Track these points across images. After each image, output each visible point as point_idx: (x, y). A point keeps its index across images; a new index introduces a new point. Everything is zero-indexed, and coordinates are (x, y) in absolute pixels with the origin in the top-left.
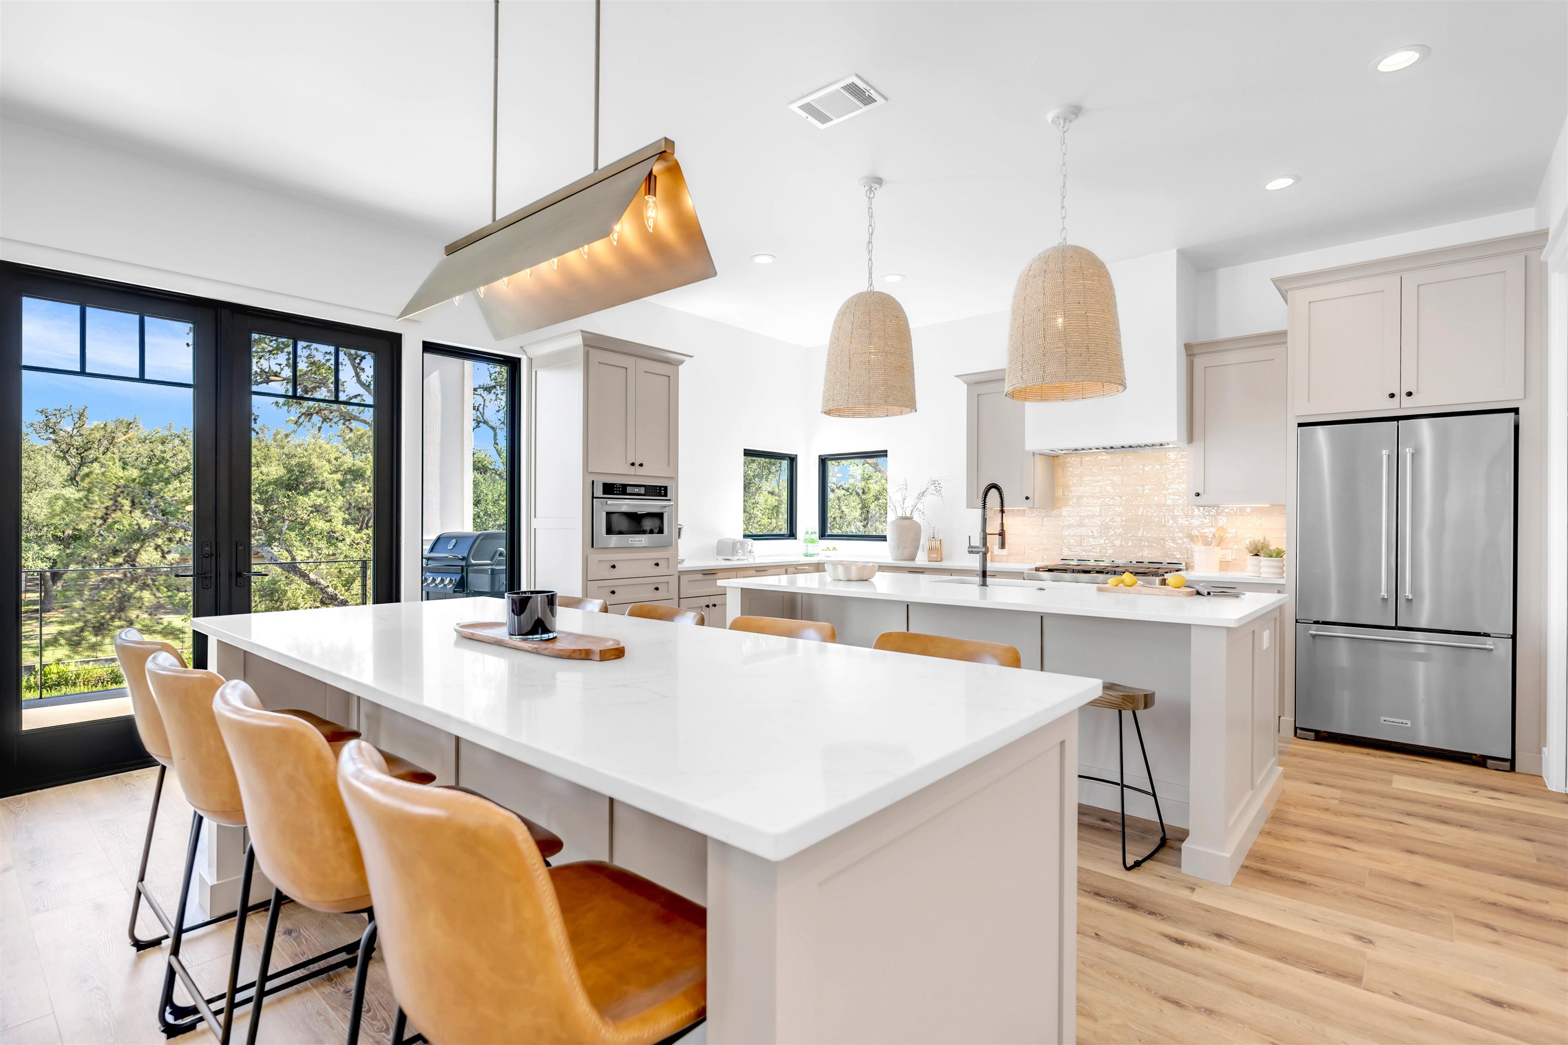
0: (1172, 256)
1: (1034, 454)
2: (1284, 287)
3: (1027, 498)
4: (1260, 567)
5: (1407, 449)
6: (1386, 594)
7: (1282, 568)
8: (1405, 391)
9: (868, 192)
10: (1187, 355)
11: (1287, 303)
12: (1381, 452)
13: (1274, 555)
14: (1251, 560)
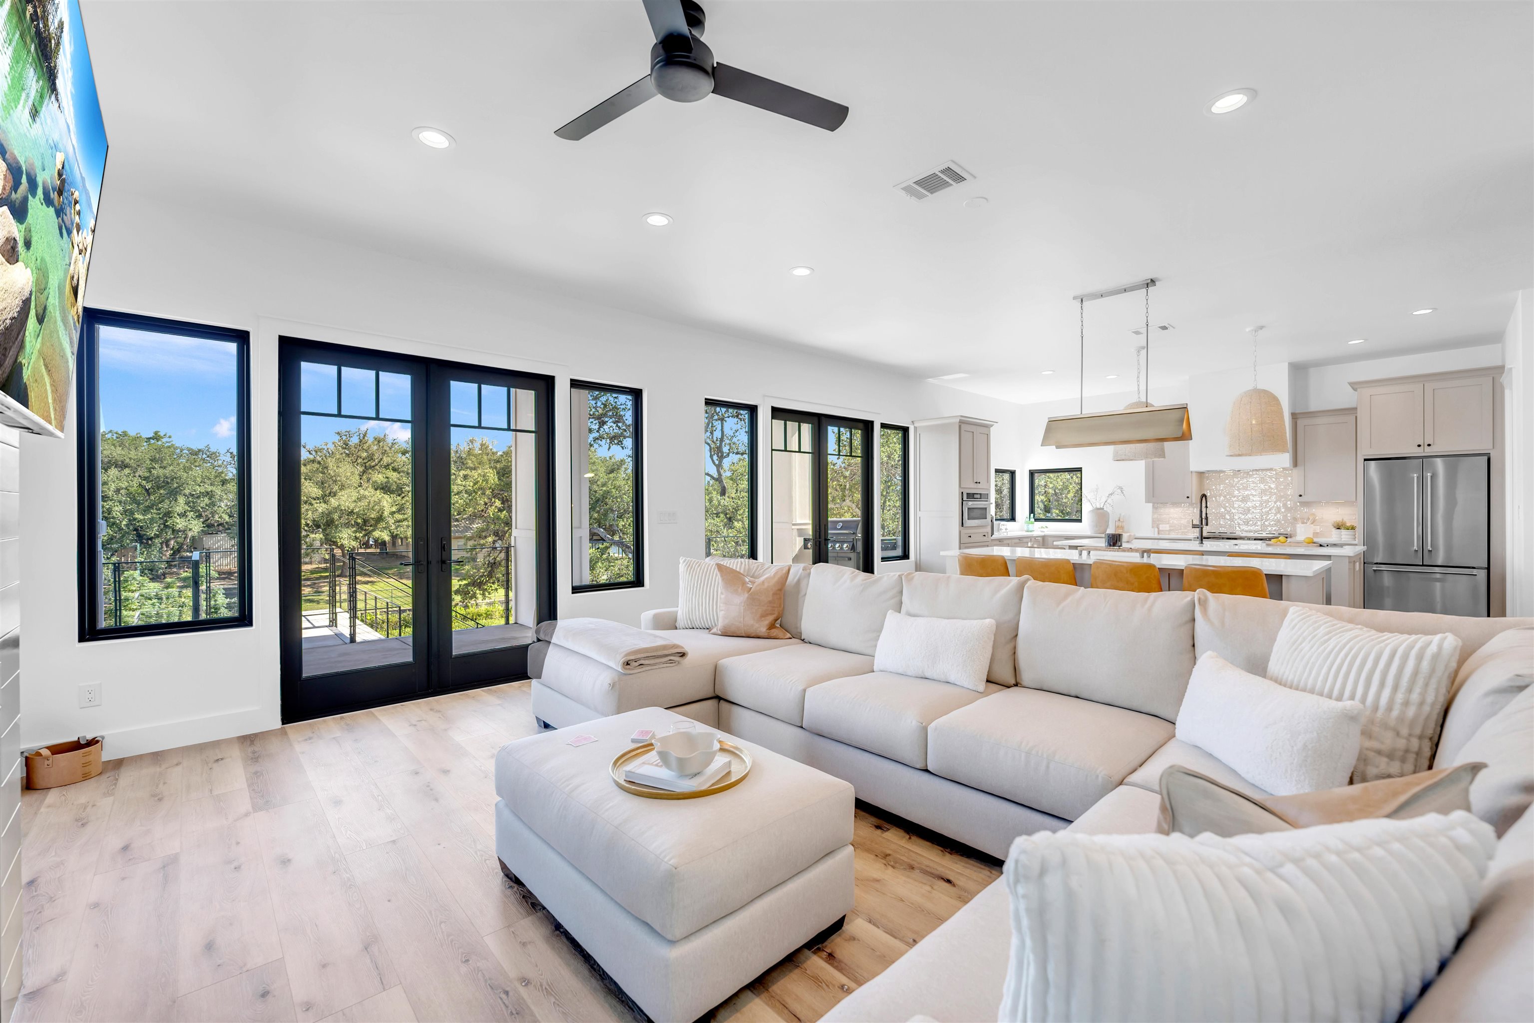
0: (1285, 366)
2: (1356, 387)
3: (1188, 497)
4: (1342, 535)
5: (1429, 474)
6: (1416, 549)
7: (1355, 535)
8: (1426, 443)
10: (1292, 418)
11: (1357, 394)
13: (1349, 529)
14: (1335, 531)
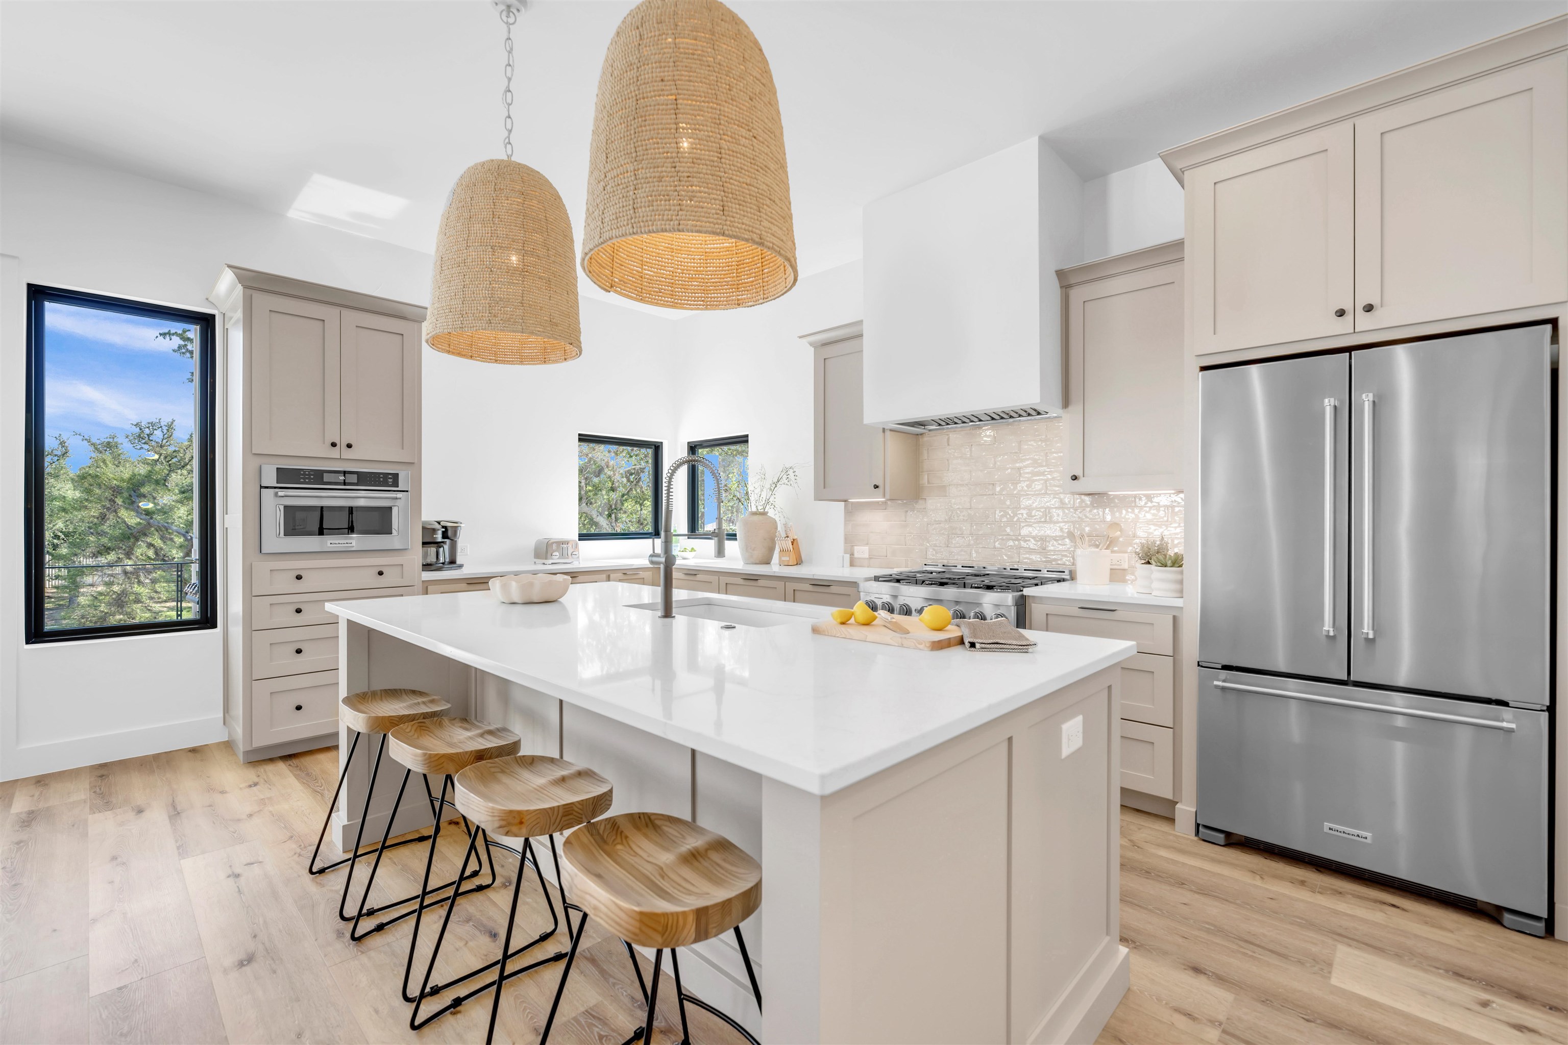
0: (1033, 146)
1: (884, 430)
2: (1179, 165)
3: (876, 487)
4: (1151, 581)
6: (1331, 629)
7: (1182, 583)
8: (1361, 304)
9: (504, 14)
10: (1061, 287)
11: (1183, 187)
12: (1323, 402)
13: (1169, 563)
14: (1142, 570)
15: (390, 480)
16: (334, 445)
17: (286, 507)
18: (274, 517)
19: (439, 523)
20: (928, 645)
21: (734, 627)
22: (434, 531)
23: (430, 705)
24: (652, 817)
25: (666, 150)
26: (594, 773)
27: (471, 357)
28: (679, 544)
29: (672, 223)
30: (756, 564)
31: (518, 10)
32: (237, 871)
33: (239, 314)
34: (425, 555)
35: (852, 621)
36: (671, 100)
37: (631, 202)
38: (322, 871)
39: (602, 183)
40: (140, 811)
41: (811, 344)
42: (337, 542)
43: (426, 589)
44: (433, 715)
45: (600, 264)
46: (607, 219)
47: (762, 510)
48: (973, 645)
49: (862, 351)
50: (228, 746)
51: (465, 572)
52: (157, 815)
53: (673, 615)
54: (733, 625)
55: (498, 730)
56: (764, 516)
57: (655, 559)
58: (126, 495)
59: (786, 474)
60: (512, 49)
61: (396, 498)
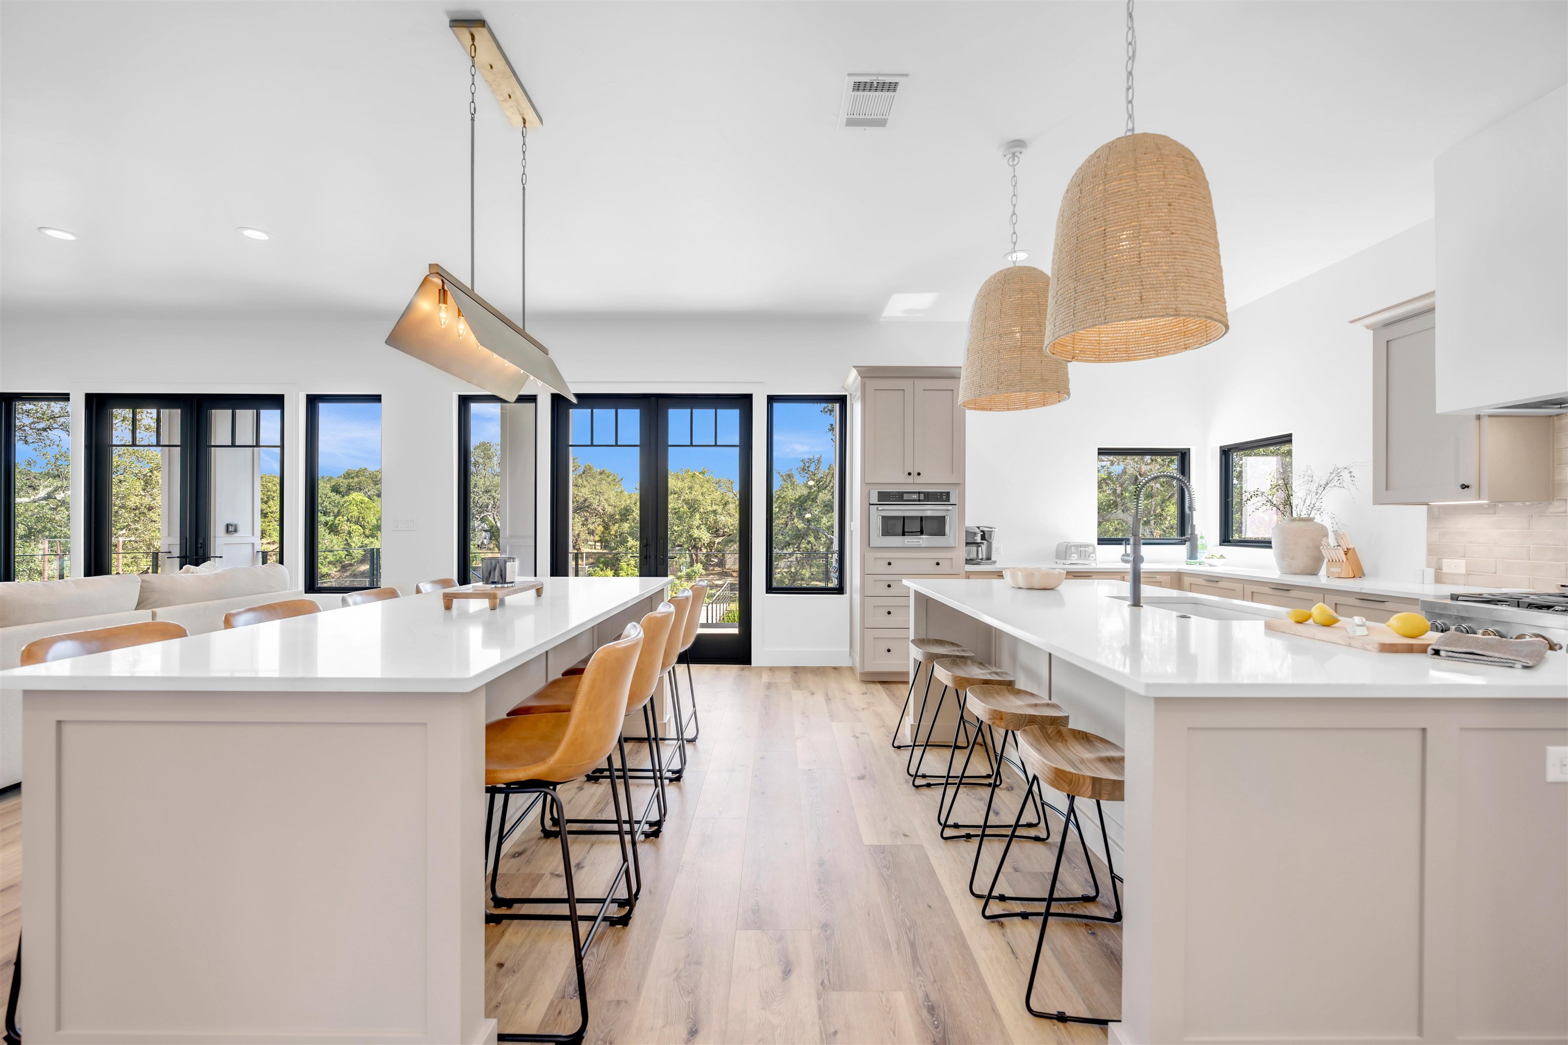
15: (944, 497)
16: (910, 474)
17: (883, 517)
18: (877, 524)
19: (979, 528)
20: (1376, 646)
21: (1190, 617)
22: (975, 534)
23: (961, 652)
24: (1088, 735)
25: (1096, 268)
26: (1059, 707)
27: (991, 409)
28: (1206, 551)
29: (1100, 319)
30: (1296, 574)
31: (1021, 153)
32: (857, 735)
33: (859, 394)
34: (969, 553)
35: (1310, 621)
36: (1101, 231)
37: (1072, 310)
38: (899, 747)
39: (1055, 298)
40: (813, 694)
41: (1368, 327)
42: (911, 541)
43: (968, 575)
44: (963, 657)
45: (1063, 345)
46: (1057, 324)
47: (1306, 516)
48: (1437, 652)
49: (1434, 327)
50: (851, 669)
51: (998, 567)
52: (820, 698)
53: (1141, 605)
54: (1189, 616)
55: (1002, 673)
56: (1308, 523)
57: (1126, 558)
58: (797, 509)
59: (1335, 477)
60: (1016, 183)
61: (948, 510)
